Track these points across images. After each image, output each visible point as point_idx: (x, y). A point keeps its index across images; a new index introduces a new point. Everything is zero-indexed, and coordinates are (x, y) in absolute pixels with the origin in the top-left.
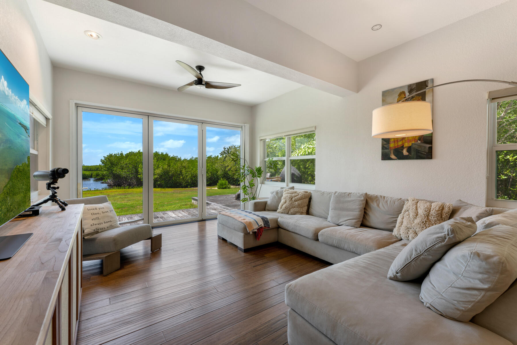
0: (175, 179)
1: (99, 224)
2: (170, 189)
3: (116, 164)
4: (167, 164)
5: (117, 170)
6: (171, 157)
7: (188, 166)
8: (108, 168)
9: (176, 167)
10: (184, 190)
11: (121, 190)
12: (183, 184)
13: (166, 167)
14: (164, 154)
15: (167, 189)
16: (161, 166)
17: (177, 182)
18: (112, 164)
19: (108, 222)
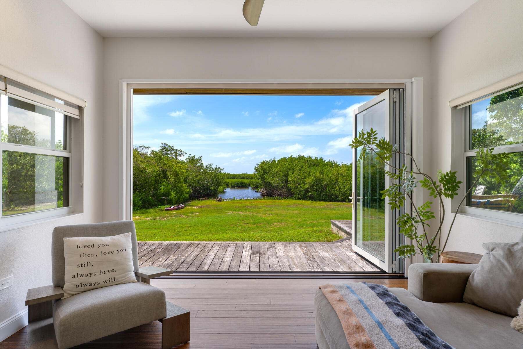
0: (329, 190)
1: (89, 275)
2: (322, 203)
3: (268, 172)
4: (320, 171)
5: (269, 179)
6: (326, 162)
7: (347, 173)
8: (260, 176)
9: (330, 175)
10: (339, 205)
11: (270, 200)
12: (340, 196)
13: (318, 174)
14: (318, 159)
15: (318, 202)
16: (313, 173)
17: (332, 195)
18: (265, 172)
19: (107, 272)
